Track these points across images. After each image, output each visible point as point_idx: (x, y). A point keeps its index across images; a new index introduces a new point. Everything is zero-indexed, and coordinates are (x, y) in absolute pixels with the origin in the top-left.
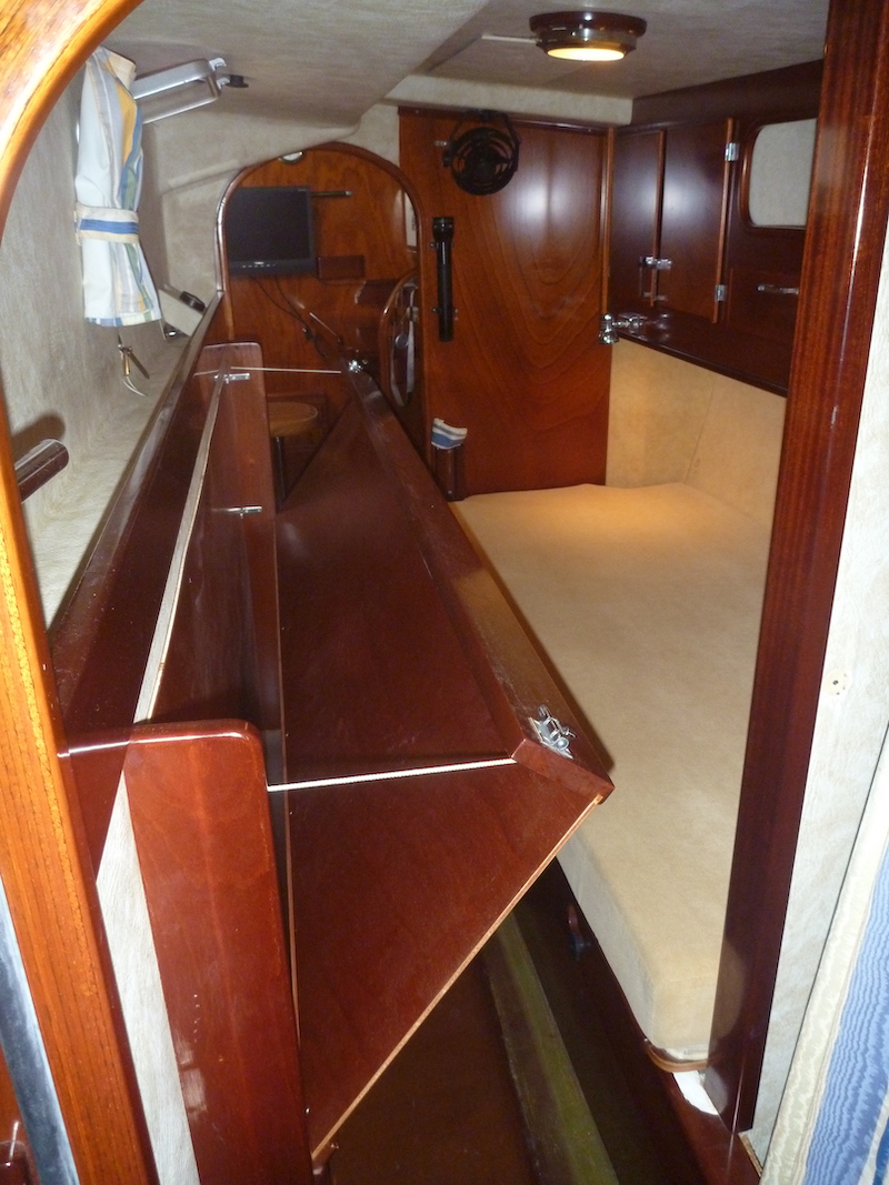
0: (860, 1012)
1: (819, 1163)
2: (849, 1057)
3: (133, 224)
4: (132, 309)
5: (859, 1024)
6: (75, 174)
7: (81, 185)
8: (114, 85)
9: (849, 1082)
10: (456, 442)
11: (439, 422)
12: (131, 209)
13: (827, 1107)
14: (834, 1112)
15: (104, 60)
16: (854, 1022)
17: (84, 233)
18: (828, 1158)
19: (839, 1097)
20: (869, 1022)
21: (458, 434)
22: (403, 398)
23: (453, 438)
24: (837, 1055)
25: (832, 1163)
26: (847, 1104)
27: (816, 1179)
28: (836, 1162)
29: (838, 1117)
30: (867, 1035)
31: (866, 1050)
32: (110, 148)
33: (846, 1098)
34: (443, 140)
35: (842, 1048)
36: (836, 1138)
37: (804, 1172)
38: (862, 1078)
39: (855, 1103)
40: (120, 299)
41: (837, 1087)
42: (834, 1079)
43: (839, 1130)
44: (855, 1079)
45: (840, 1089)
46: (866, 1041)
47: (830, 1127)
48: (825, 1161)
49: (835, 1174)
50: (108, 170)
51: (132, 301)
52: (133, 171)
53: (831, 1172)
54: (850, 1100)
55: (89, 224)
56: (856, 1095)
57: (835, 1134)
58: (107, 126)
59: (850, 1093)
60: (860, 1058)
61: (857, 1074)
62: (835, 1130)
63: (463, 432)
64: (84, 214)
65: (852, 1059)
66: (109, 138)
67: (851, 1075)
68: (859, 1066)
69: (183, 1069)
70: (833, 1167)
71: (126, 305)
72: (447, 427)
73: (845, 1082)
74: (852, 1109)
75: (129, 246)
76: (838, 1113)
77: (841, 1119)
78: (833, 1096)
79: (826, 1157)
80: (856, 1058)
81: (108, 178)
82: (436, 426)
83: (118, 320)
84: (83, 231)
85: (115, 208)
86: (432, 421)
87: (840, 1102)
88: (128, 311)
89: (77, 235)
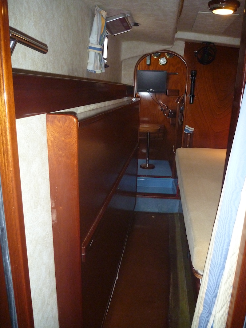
0: (223, 220)
1: (212, 275)
2: (220, 236)
3: (101, 49)
4: (98, 69)
5: (223, 224)
6: (90, 36)
7: (91, 39)
8: (101, 16)
9: (221, 245)
10: (191, 132)
11: (187, 126)
12: (101, 45)
13: (214, 255)
14: (216, 256)
15: (100, 11)
16: (221, 224)
17: (90, 50)
18: (215, 273)
19: (218, 251)
20: (226, 223)
21: (192, 129)
22: (181, 123)
23: (190, 130)
24: (217, 236)
25: (215, 275)
26: (220, 253)
27: (211, 281)
28: (217, 274)
29: (217, 258)
30: (226, 228)
31: (225, 233)
32: (98, 31)
33: (220, 251)
34: (196, 50)
35: (218, 233)
36: (217, 265)
37: (208, 279)
38: (224, 244)
39: (222, 252)
40: (96, 67)
41: (217, 247)
42: (216, 244)
43: (218, 262)
44: (222, 244)
45: (218, 248)
46: (225, 230)
47: (215, 262)
48: (214, 273)
49: (217, 278)
50: (97, 35)
51: (99, 67)
52: (103, 37)
53: (216, 278)
54: (221, 252)
55: (91, 48)
56: (223, 250)
57: (217, 264)
58: (98, 25)
59: (221, 249)
60: (223, 237)
61: (223, 242)
62: (217, 262)
63: (193, 129)
64: (90, 45)
65: (221, 237)
66: (98, 29)
67: (221, 243)
68: (223, 239)
69: (52, 208)
70: (216, 276)
71: (97, 68)
72: (189, 127)
73: (219, 245)
74: (221, 255)
75: (99, 54)
76: (217, 256)
77: (218, 259)
78: (216, 251)
79: (214, 272)
80: (222, 237)
81: (97, 37)
82: (186, 127)
83: (95, 72)
84: (89, 49)
85: (97, 44)
86: (185, 125)
87: (218, 253)
88: (97, 70)
89: (88, 50)
